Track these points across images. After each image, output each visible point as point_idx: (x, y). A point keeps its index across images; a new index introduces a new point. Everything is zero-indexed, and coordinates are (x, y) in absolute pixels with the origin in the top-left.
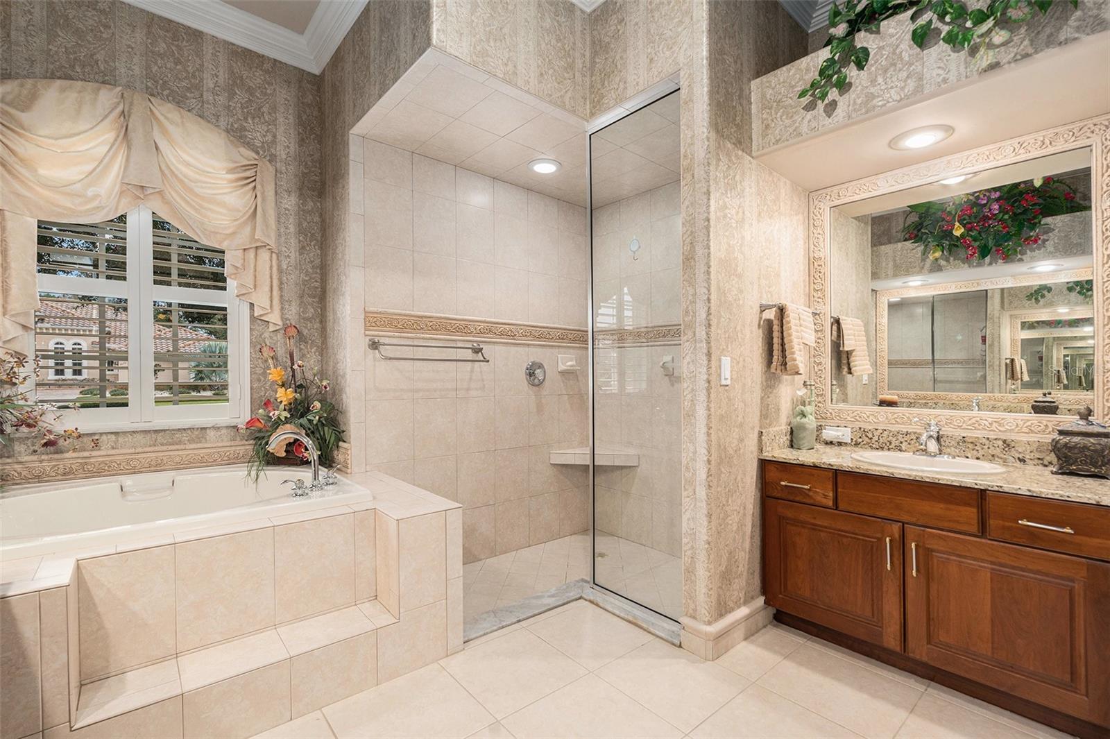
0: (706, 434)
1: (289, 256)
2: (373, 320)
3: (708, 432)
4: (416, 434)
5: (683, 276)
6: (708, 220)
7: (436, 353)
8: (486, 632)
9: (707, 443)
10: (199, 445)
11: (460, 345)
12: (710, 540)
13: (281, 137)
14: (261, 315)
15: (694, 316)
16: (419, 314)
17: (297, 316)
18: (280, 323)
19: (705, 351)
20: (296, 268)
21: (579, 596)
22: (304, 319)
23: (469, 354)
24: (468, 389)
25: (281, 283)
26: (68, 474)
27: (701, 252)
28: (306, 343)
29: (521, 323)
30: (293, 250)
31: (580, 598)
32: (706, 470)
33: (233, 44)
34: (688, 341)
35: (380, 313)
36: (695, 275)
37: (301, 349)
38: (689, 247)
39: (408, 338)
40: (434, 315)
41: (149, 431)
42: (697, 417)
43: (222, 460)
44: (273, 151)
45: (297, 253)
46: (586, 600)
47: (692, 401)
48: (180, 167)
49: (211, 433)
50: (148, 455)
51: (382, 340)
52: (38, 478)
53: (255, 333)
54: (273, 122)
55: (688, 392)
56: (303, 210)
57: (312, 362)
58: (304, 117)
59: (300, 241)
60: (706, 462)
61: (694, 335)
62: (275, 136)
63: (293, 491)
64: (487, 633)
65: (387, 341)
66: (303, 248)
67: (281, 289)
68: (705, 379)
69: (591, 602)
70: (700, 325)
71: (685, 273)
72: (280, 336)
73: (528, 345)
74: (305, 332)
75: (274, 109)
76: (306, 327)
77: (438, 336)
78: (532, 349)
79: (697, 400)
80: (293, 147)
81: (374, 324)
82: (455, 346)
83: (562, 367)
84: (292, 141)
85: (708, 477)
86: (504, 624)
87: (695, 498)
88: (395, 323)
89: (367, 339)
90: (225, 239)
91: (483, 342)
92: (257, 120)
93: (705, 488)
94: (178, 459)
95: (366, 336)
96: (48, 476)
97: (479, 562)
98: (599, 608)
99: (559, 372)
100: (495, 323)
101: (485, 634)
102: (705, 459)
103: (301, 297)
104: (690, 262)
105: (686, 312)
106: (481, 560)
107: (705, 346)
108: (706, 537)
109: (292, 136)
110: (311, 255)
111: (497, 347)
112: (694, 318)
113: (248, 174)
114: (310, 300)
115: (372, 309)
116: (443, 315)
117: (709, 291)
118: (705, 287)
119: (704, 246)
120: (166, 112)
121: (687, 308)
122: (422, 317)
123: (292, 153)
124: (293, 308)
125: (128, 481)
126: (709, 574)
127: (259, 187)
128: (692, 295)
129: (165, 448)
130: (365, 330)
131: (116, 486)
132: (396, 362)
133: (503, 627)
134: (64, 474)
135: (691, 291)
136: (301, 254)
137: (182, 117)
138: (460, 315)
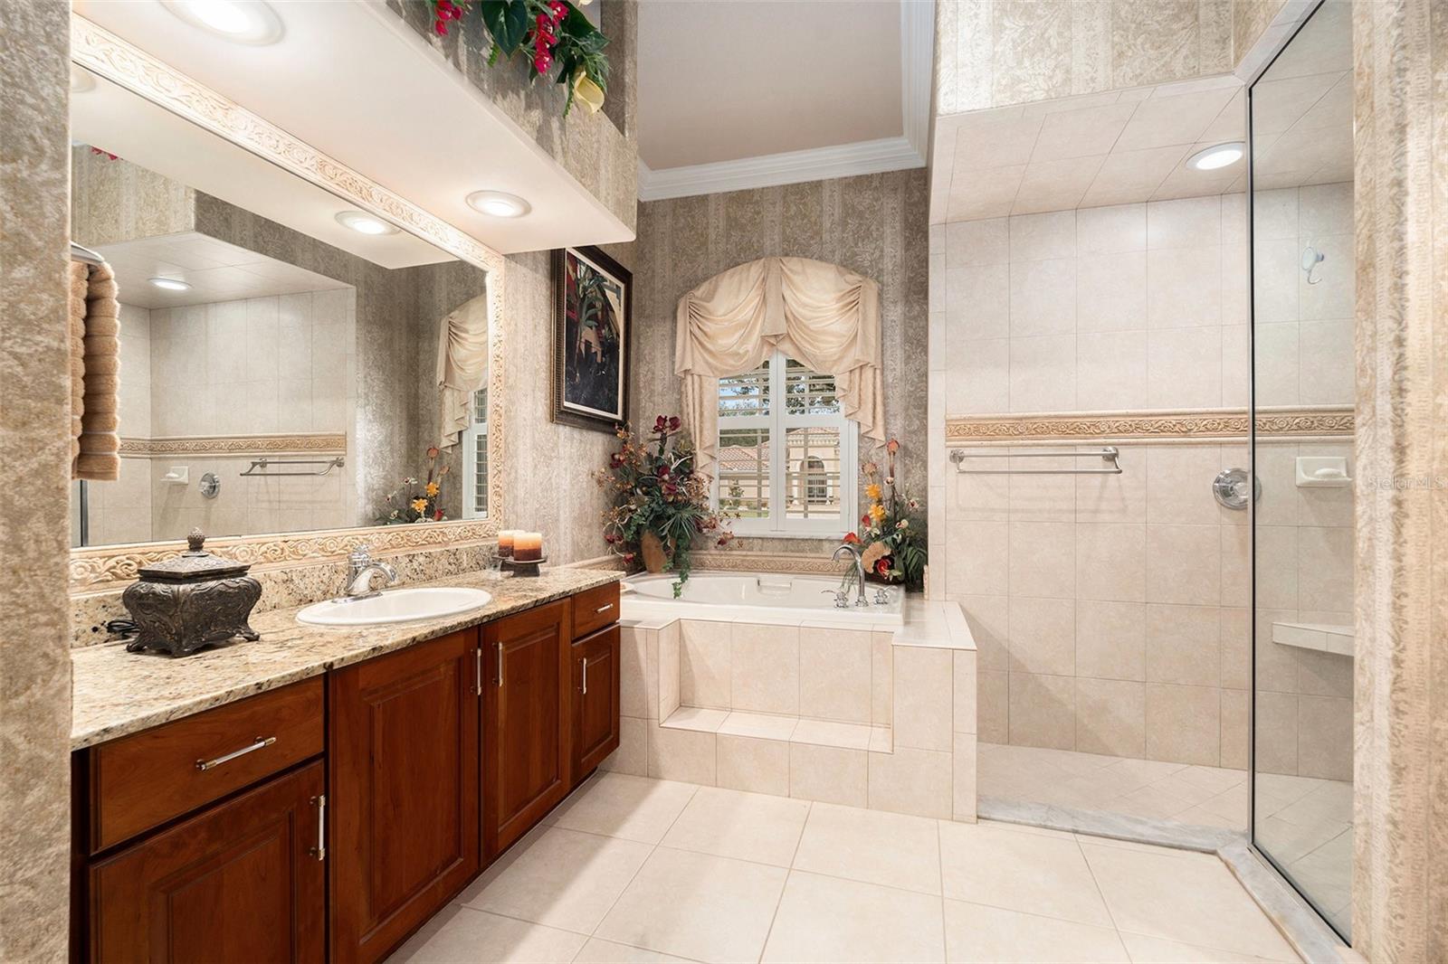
0: (1391, 606)
1: (894, 369)
2: (956, 429)
3: (1394, 603)
4: (1012, 565)
5: (1357, 302)
6: (1399, 183)
7: (1043, 464)
8: (1017, 820)
9: (1393, 626)
10: (817, 555)
11: (1081, 451)
12: (1398, 816)
13: (888, 250)
14: (867, 432)
15: (1374, 376)
16: (1017, 415)
17: (902, 430)
18: (884, 439)
19: (1391, 442)
20: (901, 380)
21: (1213, 848)
22: (909, 432)
23: (1099, 464)
24: (1096, 511)
25: (885, 397)
26: (735, 567)
27: (1385, 249)
28: (911, 457)
29: (1204, 410)
30: (898, 362)
31: (1213, 853)
32: (1390, 677)
33: (846, 178)
34: (1364, 425)
35: (965, 419)
36: (1374, 296)
37: (905, 465)
38: (1366, 246)
39: (1002, 446)
40: (1040, 414)
41: (783, 539)
42: (1377, 572)
43: (834, 571)
44: (880, 266)
45: (903, 365)
46: (1222, 860)
47: (1370, 539)
48: (800, 310)
49: (826, 545)
50: (782, 559)
51: (967, 452)
52: (719, 567)
53: (863, 451)
54: (881, 237)
55: (1363, 523)
56: (910, 318)
57: (917, 478)
58: (911, 218)
59: (905, 351)
60: (1390, 662)
61: (1374, 412)
62: (882, 251)
63: (836, 603)
64: (1019, 823)
65: (973, 451)
66: (909, 357)
67: (885, 405)
68: (1390, 497)
69: (1228, 866)
70: (1382, 393)
71: (1360, 297)
72: (885, 452)
73: (1221, 444)
74: (910, 446)
75: (881, 224)
76: (912, 441)
77: (1047, 441)
78: (1226, 451)
79: (1377, 539)
80: (900, 253)
81: (956, 434)
82: (1074, 453)
83: (1303, 478)
84: (898, 249)
85: (1393, 691)
86: (1050, 824)
87: (1373, 728)
88: (983, 429)
89: (949, 450)
90: (833, 366)
91: (1122, 444)
92: (866, 241)
93: (1387, 712)
94: (801, 566)
95: (947, 447)
96: (724, 567)
97: (1113, 758)
98: (1234, 878)
99: (1299, 487)
100: (1147, 416)
101: (1014, 823)
102: (1390, 654)
103: (907, 409)
104: (1367, 274)
105: (1362, 371)
106: (1117, 756)
107: (1390, 434)
108: (1388, 810)
109: (899, 243)
110: (917, 363)
111: (1151, 451)
112: (1373, 381)
113: (852, 298)
114: (916, 411)
115: (954, 417)
116: (1052, 413)
117: (1400, 324)
118: (1391, 317)
119: (1389, 237)
120: (793, 264)
121: (1364, 361)
122: (1021, 419)
123: (899, 261)
124: (898, 422)
125: (764, 577)
126: (1394, 885)
127: (861, 308)
128: (1371, 336)
129: (792, 554)
130: (947, 441)
131: (755, 580)
132: (985, 477)
133: (1045, 827)
134: (733, 567)
135: (1369, 327)
136: (906, 364)
137: (803, 265)
138: (1082, 410)
